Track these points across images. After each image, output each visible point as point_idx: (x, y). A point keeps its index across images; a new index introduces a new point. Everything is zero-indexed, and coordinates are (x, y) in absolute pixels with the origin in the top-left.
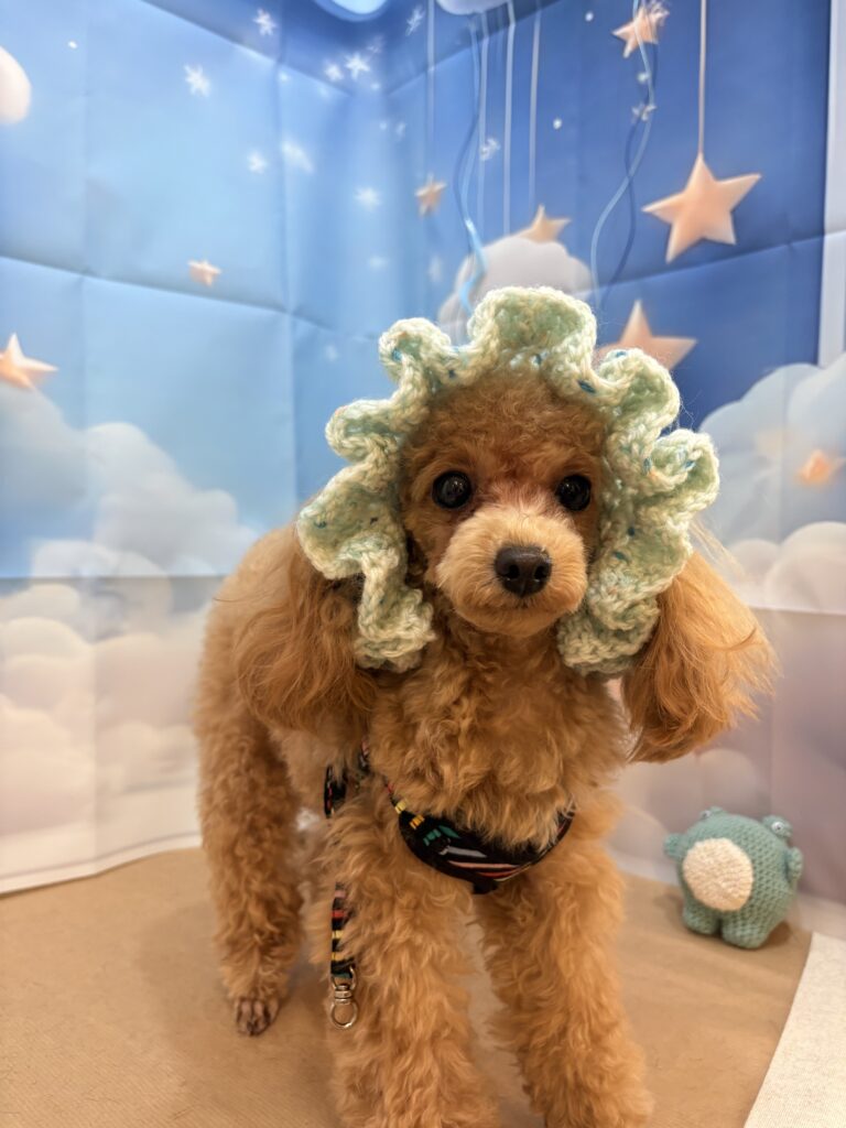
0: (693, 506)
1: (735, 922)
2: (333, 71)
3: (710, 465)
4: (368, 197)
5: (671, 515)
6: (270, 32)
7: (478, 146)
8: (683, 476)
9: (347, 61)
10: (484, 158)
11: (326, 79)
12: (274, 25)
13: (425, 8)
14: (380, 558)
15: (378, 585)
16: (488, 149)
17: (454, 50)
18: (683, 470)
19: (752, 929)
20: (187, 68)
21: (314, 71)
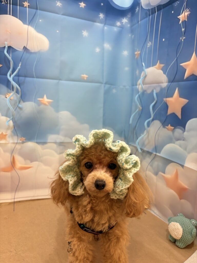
0: (133, 172)
1: (178, 242)
2: (118, 24)
3: (138, 163)
4: (126, 53)
5: (129, 173)
6: (103, 18)
7: (147, 44)
8: (131, 166)
9: (122, 20)
10: (148, 46)
11: (116, 26)
12: (103, 16)
13: (139, 7)
14: (72, 179)
15: (71, 184)
16: (149, 44)
17: (144, 18)
18: (131, 165)
19: (181, 244)
20: (83, 31)
21: (114, 25)
